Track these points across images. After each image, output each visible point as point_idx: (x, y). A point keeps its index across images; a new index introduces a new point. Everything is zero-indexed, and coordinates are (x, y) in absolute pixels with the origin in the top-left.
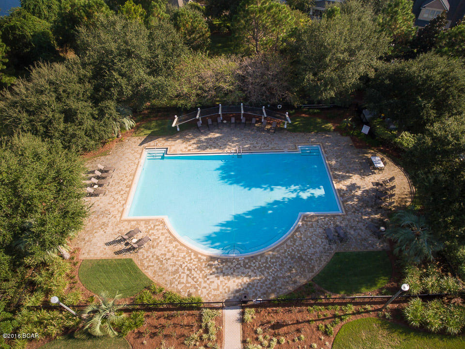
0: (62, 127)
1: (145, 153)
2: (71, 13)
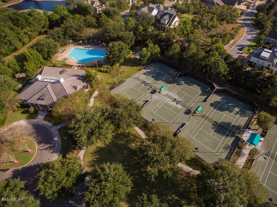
0: (57, 39)
1: (73, 48)
2: (63, 16)
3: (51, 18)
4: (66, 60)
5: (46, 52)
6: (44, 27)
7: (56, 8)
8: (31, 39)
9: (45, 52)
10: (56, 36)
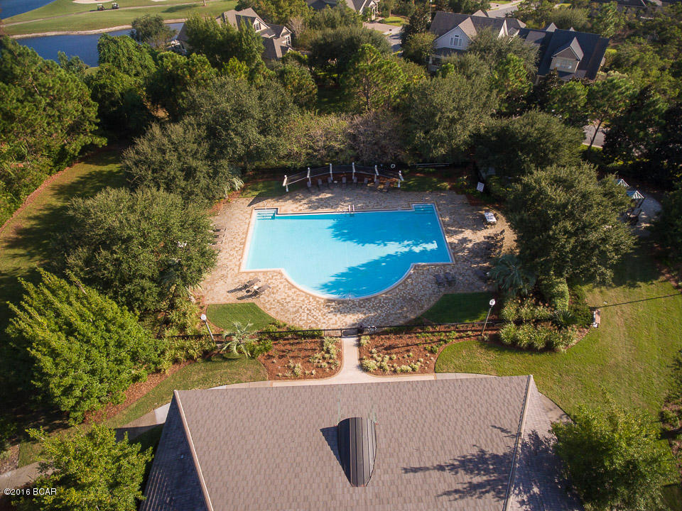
0: (182, 184)
1: (255, 213)
2: (173, 72)
3: (103, 86)
4: (256, 293)
5: (152, 279)
6: (74, 129)
7: (112, 46)
8: (17, 194)
9: (143, 277)
10: (174, 169)
